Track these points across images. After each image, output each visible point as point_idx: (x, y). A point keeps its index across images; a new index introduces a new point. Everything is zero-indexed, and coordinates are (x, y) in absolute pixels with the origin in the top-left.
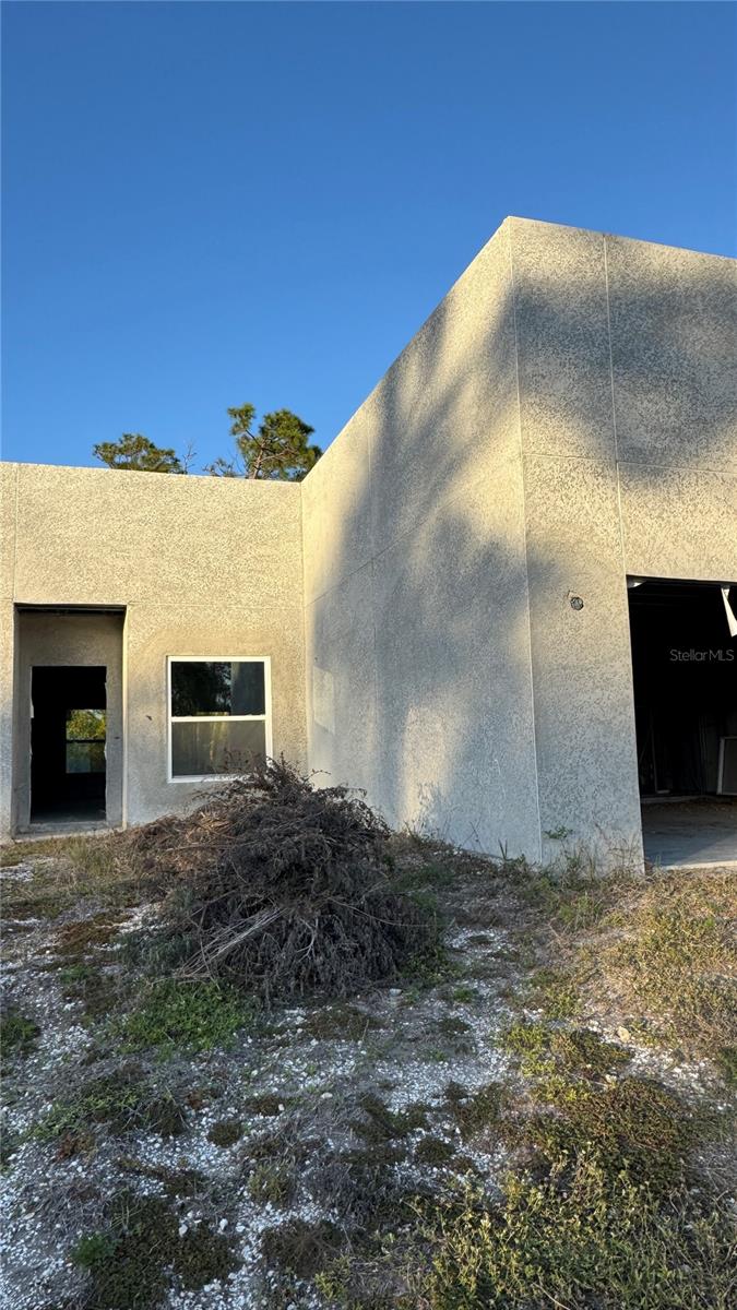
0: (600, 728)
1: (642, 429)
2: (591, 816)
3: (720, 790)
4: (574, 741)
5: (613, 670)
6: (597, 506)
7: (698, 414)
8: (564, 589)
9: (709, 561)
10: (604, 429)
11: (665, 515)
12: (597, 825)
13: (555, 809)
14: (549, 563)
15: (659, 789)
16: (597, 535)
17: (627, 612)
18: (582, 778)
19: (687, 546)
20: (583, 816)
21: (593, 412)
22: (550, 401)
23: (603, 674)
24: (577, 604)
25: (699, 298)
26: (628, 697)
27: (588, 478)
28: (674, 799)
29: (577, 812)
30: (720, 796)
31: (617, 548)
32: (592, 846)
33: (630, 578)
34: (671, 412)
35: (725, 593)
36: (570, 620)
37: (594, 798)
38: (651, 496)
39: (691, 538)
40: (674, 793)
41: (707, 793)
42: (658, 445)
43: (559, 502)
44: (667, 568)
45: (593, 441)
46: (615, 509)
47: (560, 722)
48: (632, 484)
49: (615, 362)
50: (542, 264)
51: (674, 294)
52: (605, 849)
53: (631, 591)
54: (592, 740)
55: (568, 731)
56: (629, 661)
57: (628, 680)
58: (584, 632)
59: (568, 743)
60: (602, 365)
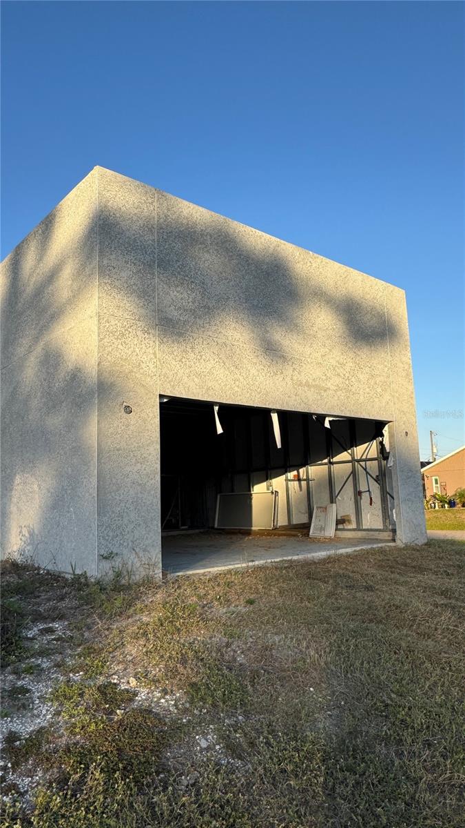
0: (139, 488)
1: (173, 307)
2: (130, 544)
3: (216, 526)
4: (122, 496)
5: (148, 452)
6: (143, 351)
7: (205, 303)
8: (120, 400)
9: (208, 389)
10: (150, 304)
11: (183, 360)
12: (134, 550)
13: (107, 540)
14: (111, 383)
15: (182, 526)
16: (142, 368)
17: (159, 417)
18: (126, 521)
19: (196, 379)
20: (125, 544)
21: (145, 294)
22: (117, 283)
23: (142, 455)
24: (128, 410)
25: (209, 237)
26: (157, 469)
27: (139, 333)
28: (191, 532)
29: (121, 542)
30: (217, 529)
31: (154, 378)
32: (130, 563)
33: (161, 396)
34: (191, 299)
35: (216, 408)
36: (124, 420)
37: (133, 532)
38: (176, 348)
39: (198, 375)
40: (191, 527)
41: (209, 528)
42: (181, 319)
43: (120, 346)
44: (183, 392)
45: (143, 311)
46: (155, 354)
47: (113, 484)
48: (165, 340)
49: (158, 266)
50: (117, 199)
51: (195, 232)
52: (138, 565)
53: (161, 404)
54: (134, 495)
55: (118, 490)
56: (158, 447)
57: (157, 459)
58: (131, 428)
59: (118, 498)
60: (150, 266)
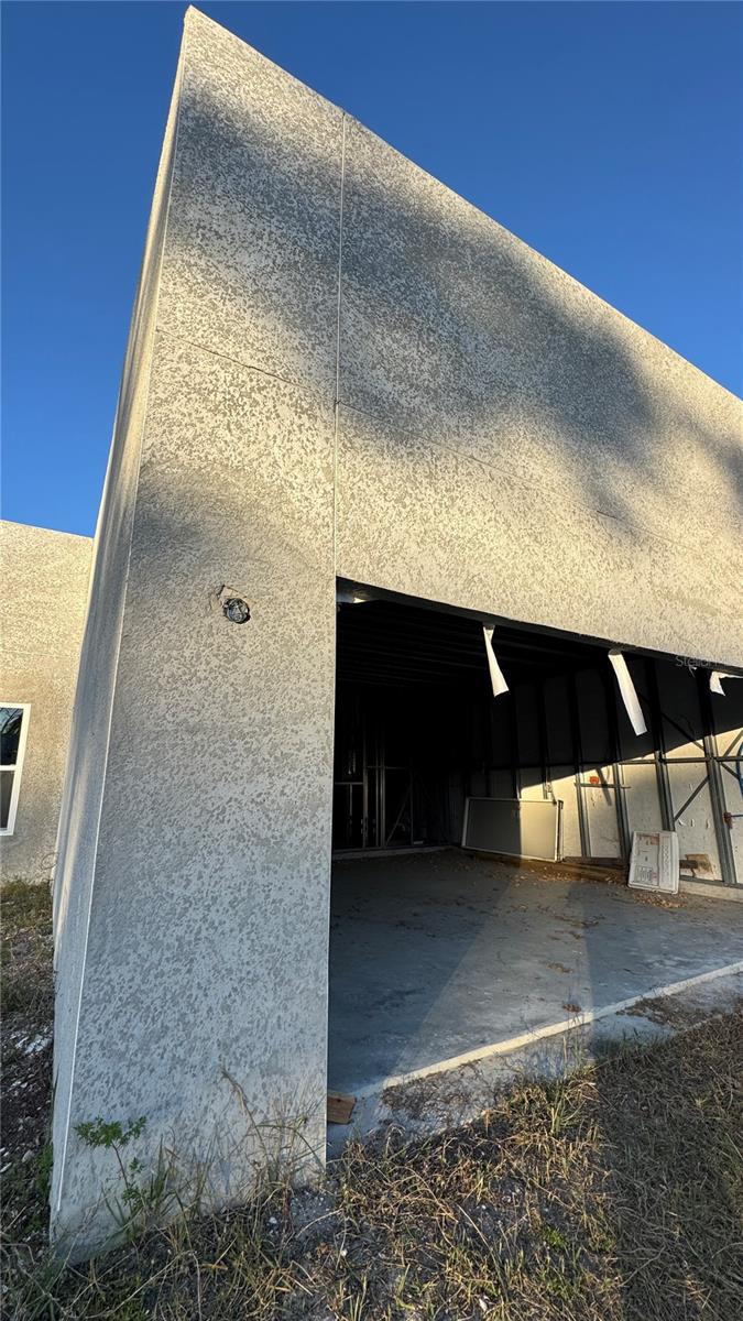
0: (259, 854)
1: (380, 372)
2: (215, 1052)
3: (464, 844)
4: (193, 887)
5: (296, 739)
6: (295, 457)
7: (461, 384)
8: (212, 577)
9: (470, 581)
10: (320, 349)
11: (407, 501)
12: (226, 1075)
13: (122, 1056)
14: (185, 528)
15: (415, 840)
16: (288, 502)
17: (333, 638)
18: (202, 969)
19: (439, 552)
20: (196, 1058)
21: (310, 319)
22: (228, 275)
23: (275, 746)
24: (236, 611)
25: (468, 251)
26: (321, 790)
27: (283, 410)
28: (427, 850)
29: (181, 1052)
30: (464, 849)
31: (324, 531)
32: (208, 1131)
33: (343, 585)
34: (425, 367)
35: (488, 635)
36: (218, 639)
37: (227, 1009)
38: (388, 468)
39: (446, 544)
40: (430, 842)
41: (454, 844)
42: (403, 401)
43: (222, 432)
44: (407, 580)
45: (298, 360)
46: (328, 471)
47: (167, 845)
48: (358, 442)
49: (346, 269)
50: (240, 92)
51: (437, 231)
52: (242, 1127)
54: (238, 880)
55: (180, 865)
56: (330, 724)
57: (325, 759)
58: (246, 665)
59: (177, 891)
60: (323, 262)
